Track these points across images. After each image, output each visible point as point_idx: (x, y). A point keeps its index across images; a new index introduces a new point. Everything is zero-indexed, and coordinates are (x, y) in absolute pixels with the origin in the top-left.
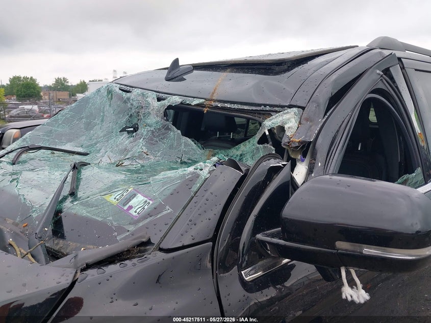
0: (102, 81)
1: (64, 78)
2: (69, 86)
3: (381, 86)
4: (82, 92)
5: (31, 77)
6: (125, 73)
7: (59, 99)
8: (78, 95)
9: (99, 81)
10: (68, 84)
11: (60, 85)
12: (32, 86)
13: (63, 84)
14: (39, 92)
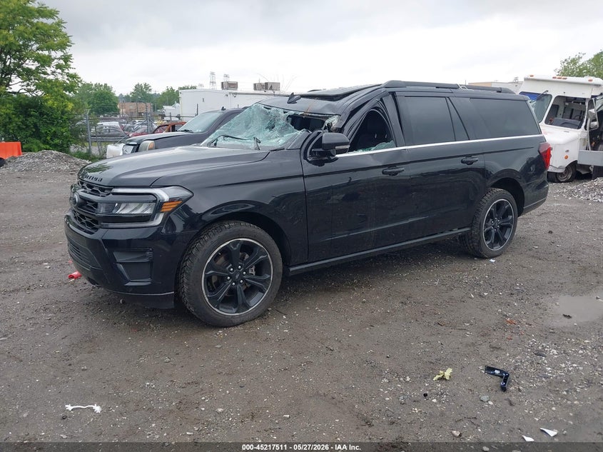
0: (195, 88)
1: (145, 85)
2: (152, 95)
3: (377, 105)
4: (171, 104)
5: (106, 85)
6: (226, 76)
7: (140, 113)
8: (165, 107)
9: (191, 88)
10: (150, 93)
11: (141, 94)
12: (108, 97)
13: (144, 93)
14: (116, 104)
